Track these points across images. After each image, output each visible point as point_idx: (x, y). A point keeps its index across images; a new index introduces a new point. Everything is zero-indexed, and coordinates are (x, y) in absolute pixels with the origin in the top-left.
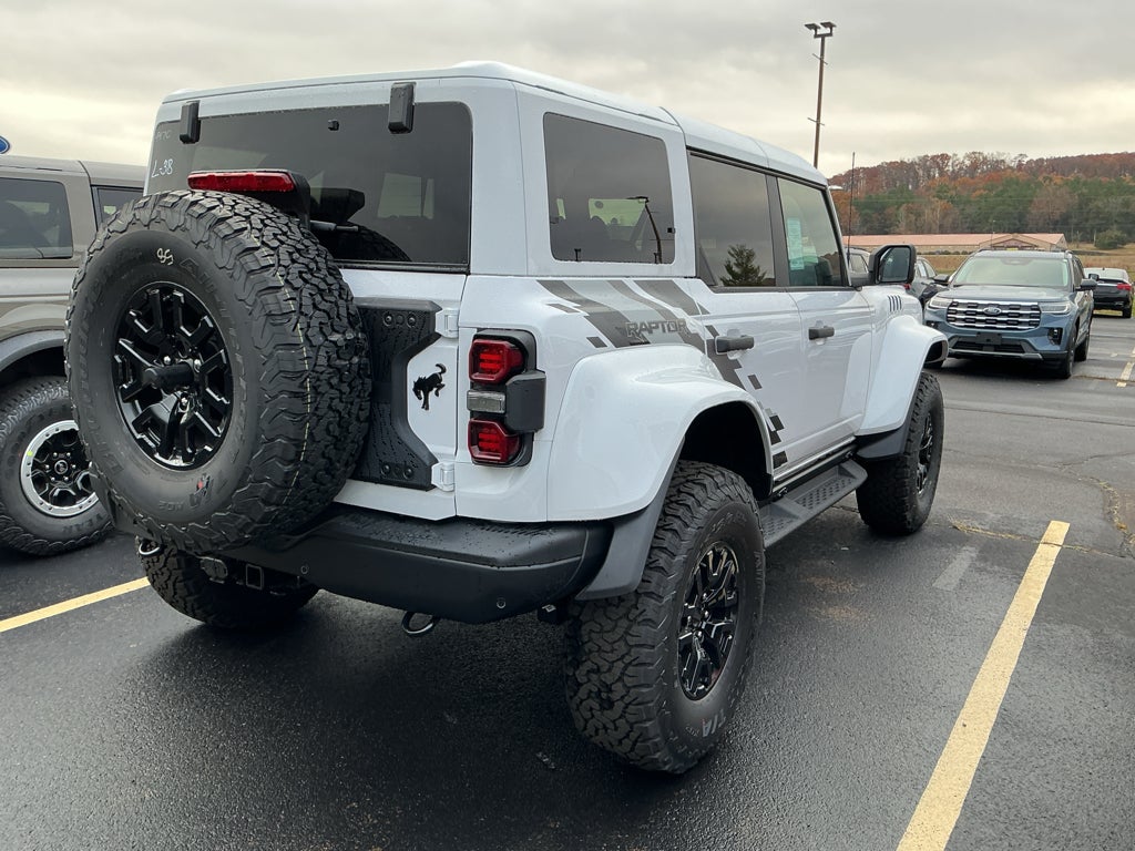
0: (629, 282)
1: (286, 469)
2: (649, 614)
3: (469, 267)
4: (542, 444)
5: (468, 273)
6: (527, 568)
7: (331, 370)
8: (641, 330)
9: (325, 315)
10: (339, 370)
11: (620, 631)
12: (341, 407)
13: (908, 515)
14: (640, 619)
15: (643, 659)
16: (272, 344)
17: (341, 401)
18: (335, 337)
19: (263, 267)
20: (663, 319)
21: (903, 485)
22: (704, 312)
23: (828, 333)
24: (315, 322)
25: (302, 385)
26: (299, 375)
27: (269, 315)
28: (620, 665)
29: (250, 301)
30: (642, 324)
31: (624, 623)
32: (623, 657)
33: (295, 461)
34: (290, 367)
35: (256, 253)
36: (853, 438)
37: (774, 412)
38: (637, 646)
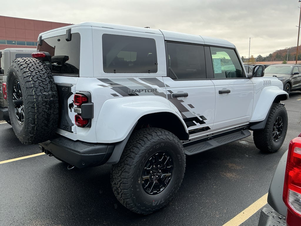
0: (137, 79)
1: (32, 126)
2: (127, 170)
3: (79, 75)
4: (94, 122)
5: (79, 77)
6: (88, 155)
7: (43, 101)
8: (135, 91)
9: (42, 87)
10: (46, 102)
11: (120, 174)
12: (46, 111)
13: (269, 147)
14: (124, 171)
15: (124, 182)
16: (27, 95)
17: (46, 109)
18: (45, 93)
19: (27, 76)
20: (146, 88)
21: (266, 138)
22: (167, 86)
23: (228, 92)
24: (38, 90)
25: (34, 105)
26: (33, 102)
27: (27, 88)
28: (119, 183)
29: (24, 84)
30: (136, 90)
31: (121, 172)
32: (120, 181)
33: (34, 123)
34: (30, 101)
35: (26, 73)
36: (248, 123)
37: (201, 115)
38: (123, 178)
